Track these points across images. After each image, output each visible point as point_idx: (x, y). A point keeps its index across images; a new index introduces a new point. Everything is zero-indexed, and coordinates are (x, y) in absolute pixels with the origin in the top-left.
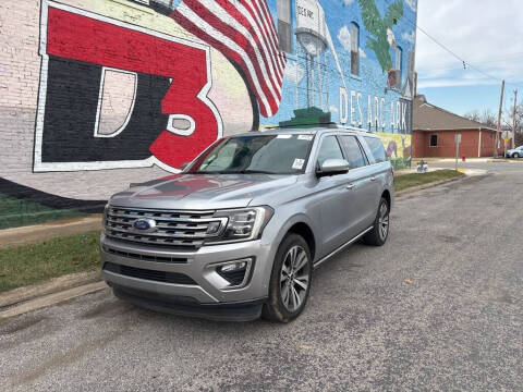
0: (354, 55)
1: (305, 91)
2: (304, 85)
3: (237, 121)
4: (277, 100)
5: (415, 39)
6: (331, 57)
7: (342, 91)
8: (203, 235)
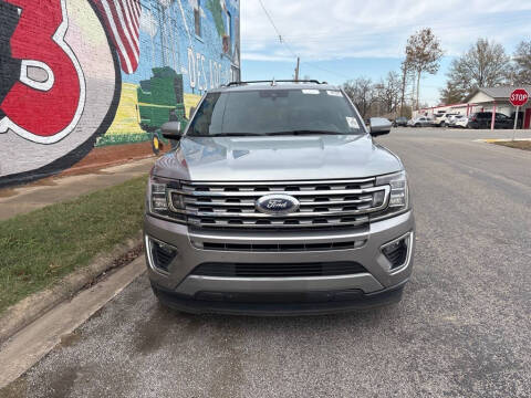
0: (196, 13)
1: (160, 48)
2: (158, 40)
3: (99, 76)
4: (136, 54)
5: (239, 6)
6: (178, 11)
7: (190, 52)
8: (367, 208)
